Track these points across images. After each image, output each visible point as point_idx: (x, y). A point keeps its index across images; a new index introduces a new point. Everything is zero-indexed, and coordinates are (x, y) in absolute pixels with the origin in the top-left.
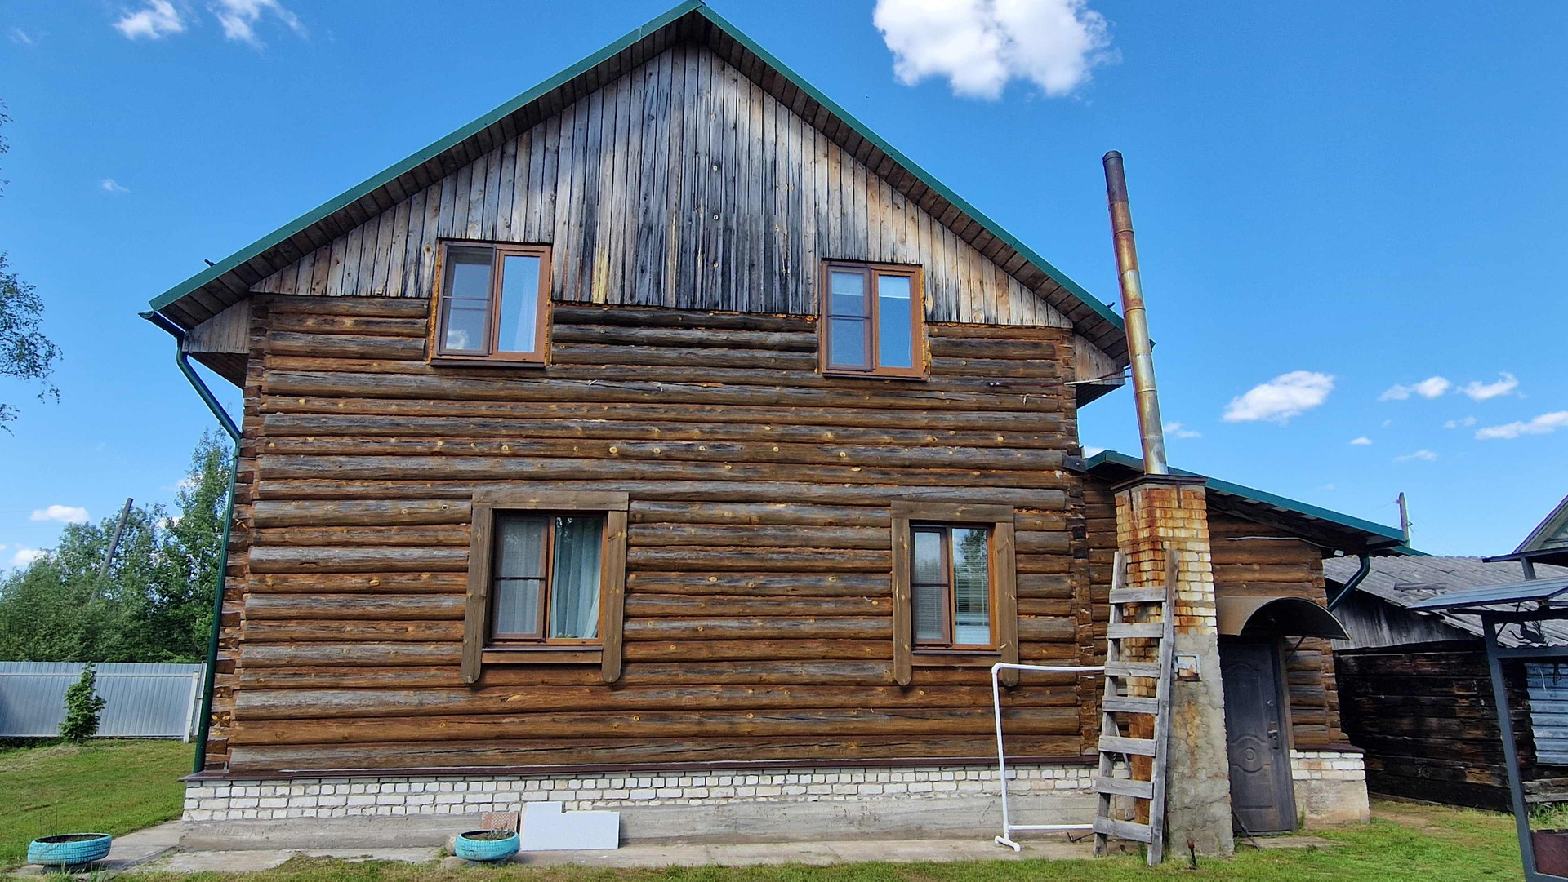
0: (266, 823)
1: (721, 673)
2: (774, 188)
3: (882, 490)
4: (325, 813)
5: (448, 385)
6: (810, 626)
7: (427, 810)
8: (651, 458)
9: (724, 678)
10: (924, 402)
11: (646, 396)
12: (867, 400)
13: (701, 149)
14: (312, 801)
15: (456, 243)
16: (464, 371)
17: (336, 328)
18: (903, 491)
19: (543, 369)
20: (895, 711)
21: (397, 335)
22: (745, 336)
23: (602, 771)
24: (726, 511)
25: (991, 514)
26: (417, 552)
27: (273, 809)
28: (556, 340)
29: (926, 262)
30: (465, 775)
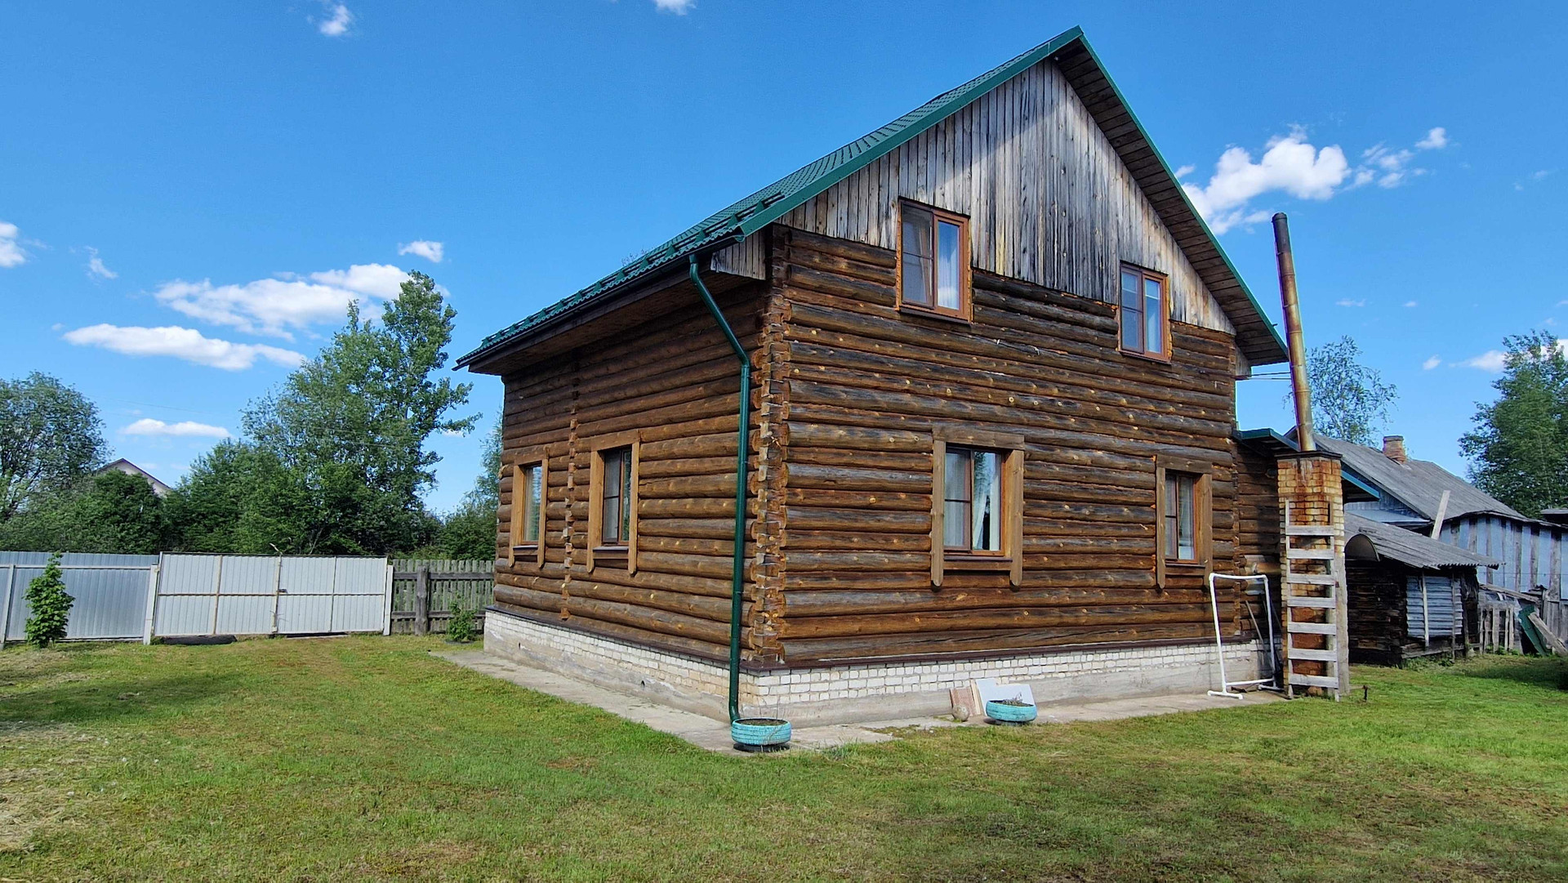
0: (816, 705)
1: (1071, 578)
2: (1095, 196)
3: (1150, 445)
4: (853, 694)
5: (912, 332)
6: (1115, 545)
7: (916, 688)
8: (1032, 409)
9: (1072, 583)
10: (1170, 382)
11: (1028, 358)
12: (1144, 376)
13: (1055, 153)
14: (844, 685)
15: (908, 203)
16: (919, 320)
17: (835, 268)
18: (1161, 447)
19: (968, 326)
20: (1154, 607)
21: (876, 281)
22: (1080, 316)
23: (1013, 655)
24: (1074, 455)
25: (1202, 467)
26: (900, 476)
27: (820, 692)
28: (976, 302)
29: (1170, 273)
30: (937, 660)
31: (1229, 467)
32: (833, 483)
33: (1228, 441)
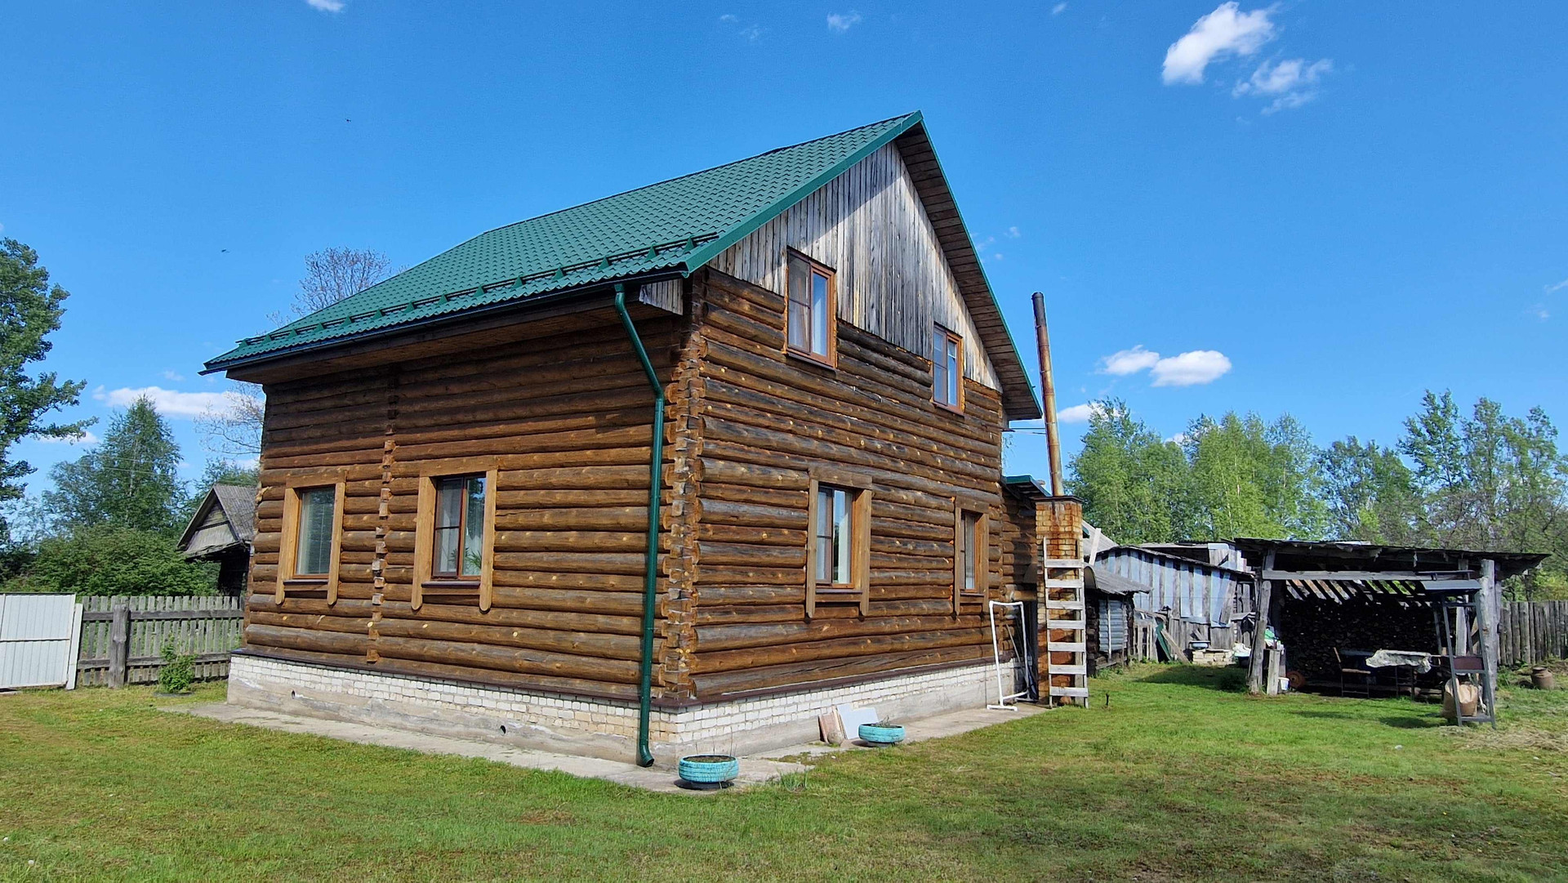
0: (721, 739)
1: (898, 608)
2: (918, 262)
3: (951, 487)
4: (749, 726)
5: (795, 376)
6: (928, 577)
7: (794, 717)
8: (875, 452)
9: (899, 612)
10: (964, 432)
11: (874, 405)
12: (948, 426)
13: (893, 221)
14: (741, 717)
15: (793, 253)
16: (800, 364)
17: (740, 309)
18: (958, 489)
19: (832, 372)
20: (951, 632)
21: (769, 324)
22: (909, 369)
23: (861, 681)
24: (904, 495)
25: (983, 507)
26: (784, 512)
27: (724, 726)
28: (840, 351)
29: (963, 335)
30: (810, 689)
31: (998, 507)
32: (735, 519)
33: (997, 484)
